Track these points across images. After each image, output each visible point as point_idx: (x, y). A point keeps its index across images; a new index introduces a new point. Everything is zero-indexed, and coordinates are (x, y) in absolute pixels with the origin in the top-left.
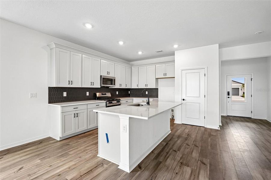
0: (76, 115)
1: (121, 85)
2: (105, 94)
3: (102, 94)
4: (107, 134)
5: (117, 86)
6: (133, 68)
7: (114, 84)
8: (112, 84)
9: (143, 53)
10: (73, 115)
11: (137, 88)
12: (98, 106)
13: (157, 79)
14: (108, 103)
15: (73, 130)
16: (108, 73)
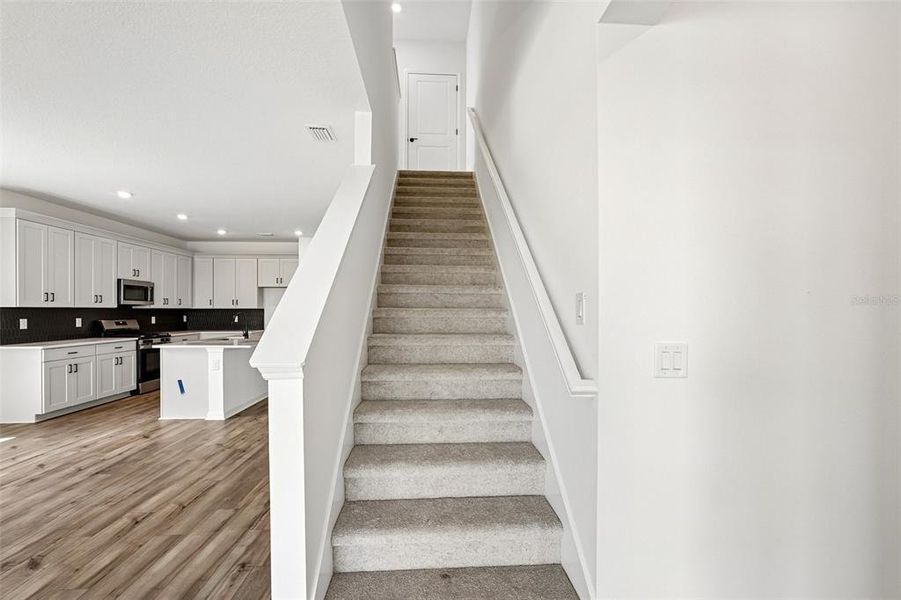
0: (74, 369)
1: (166, 301)
2: (124, 324)
3: (118, 324)
4: (180, 382)
5: (158, 304)
6: (197, 259)
7: (152, 299)
8: (146, 299)
9: (230, 233)
10: (67, 368)
11: (211, 307)
12: (119, 350)
13: (261, 289)
14: (141, 342)
15: (68, 400)
16: (136, 272)
